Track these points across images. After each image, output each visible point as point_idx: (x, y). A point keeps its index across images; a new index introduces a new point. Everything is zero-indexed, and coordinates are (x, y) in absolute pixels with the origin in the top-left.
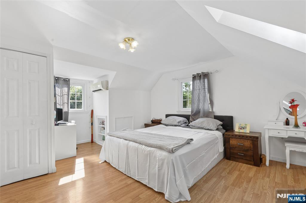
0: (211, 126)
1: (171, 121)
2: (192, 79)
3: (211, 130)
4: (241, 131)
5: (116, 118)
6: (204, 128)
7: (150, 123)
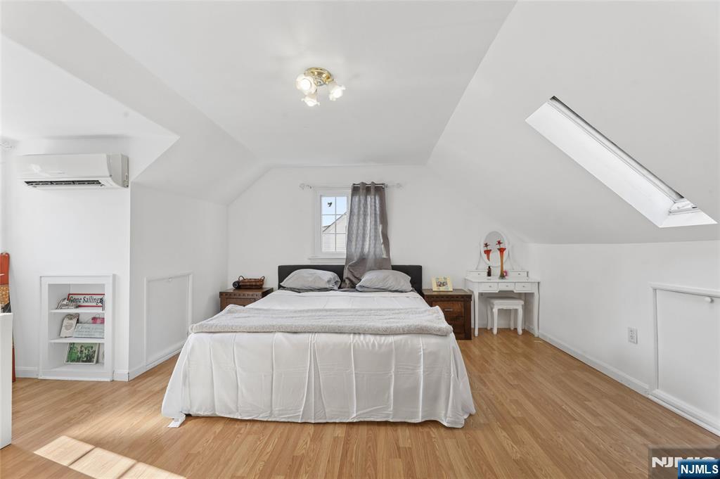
0: (402, 284)
1: (310, 279)
2: (350, 191)
3: (402, 292)
4: (442, 289)
5: (149, 282)
6: (390, 289)
7: (230, 288)
